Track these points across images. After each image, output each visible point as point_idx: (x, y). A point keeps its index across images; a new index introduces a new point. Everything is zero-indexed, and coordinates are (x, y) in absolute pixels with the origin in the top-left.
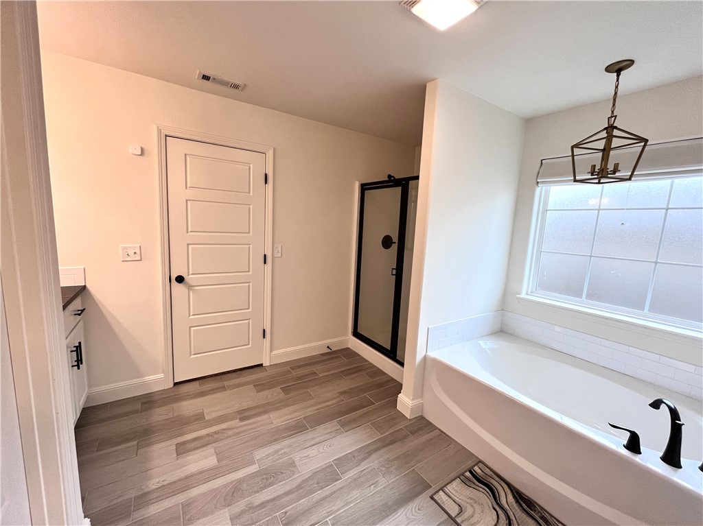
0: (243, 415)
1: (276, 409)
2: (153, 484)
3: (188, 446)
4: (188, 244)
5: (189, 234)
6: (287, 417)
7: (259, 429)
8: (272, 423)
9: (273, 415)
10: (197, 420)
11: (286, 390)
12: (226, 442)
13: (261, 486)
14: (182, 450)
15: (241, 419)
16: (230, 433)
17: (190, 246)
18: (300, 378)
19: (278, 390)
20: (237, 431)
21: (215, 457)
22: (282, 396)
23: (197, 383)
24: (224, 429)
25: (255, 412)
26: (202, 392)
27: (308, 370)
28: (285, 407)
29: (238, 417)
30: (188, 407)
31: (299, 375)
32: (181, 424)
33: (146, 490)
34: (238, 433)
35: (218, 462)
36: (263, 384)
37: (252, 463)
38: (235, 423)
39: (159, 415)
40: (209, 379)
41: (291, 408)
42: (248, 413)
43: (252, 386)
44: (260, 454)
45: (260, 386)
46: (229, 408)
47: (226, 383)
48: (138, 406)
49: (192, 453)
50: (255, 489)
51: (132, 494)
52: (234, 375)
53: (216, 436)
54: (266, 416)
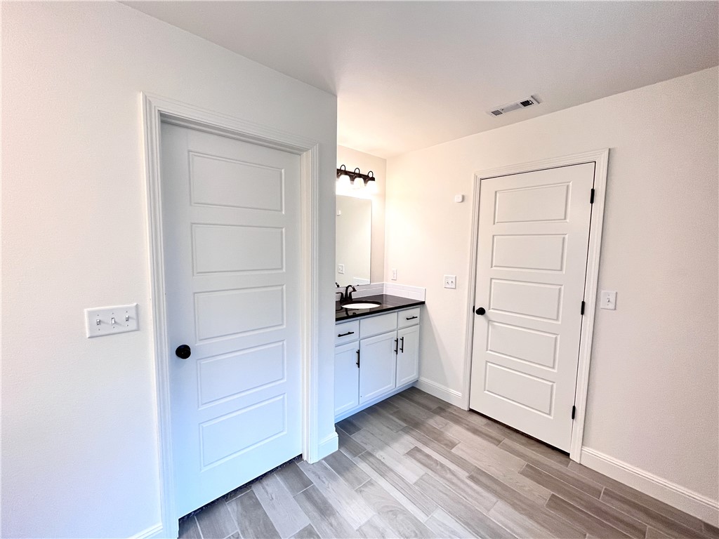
0: (478, 476)
1: (514, 505)
2: (380, 454)
3: (419, 456)
4: (491, 279)
5: (494, 268)
6: (511, 524)
7: (470, 499)
8: (489, 510)
9: (501, 505)
10: (446, 445)
11: (554, 502)
12: (437, 478)
13: (406, 534)
14: (413, 453)
15: (472, 478)
16: (449, 476)
17: (493, 281)
18: (599, 511)
19: (547, 492)
20: (455, 480)
21: (417, 478)
22: (542, 502)
23: (485, 421)
24: (450, 470)
25: (488, 484)
26: (477, 430)
27: (639, 519)
28: (526, 515)
29: (473, 473)
30: (455, 432)
31: (604, 508)
32: (436, 437)
33: (374, 454)
34: (453, 483)
35: (415, 484)
36: (540, 473)
37: (427, 512)
38: (463, 474)
39: (436, 422)
40: (498, 426)
41: (529, 523)
42: (483, 479)
43: (524, 463)
44: (440, 515)
45: (533, 472)
46: (478, 460)
47: (507, 441)
48: (434, 406)
49: (413, 460)
50: (401, 529)
51: (369, 448)
52: (524, 440)
53: (438, 467)
54: (494, 499)
